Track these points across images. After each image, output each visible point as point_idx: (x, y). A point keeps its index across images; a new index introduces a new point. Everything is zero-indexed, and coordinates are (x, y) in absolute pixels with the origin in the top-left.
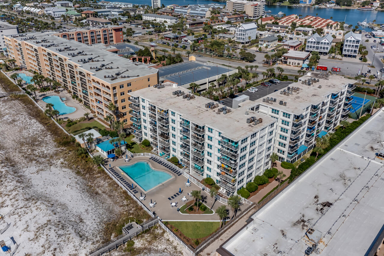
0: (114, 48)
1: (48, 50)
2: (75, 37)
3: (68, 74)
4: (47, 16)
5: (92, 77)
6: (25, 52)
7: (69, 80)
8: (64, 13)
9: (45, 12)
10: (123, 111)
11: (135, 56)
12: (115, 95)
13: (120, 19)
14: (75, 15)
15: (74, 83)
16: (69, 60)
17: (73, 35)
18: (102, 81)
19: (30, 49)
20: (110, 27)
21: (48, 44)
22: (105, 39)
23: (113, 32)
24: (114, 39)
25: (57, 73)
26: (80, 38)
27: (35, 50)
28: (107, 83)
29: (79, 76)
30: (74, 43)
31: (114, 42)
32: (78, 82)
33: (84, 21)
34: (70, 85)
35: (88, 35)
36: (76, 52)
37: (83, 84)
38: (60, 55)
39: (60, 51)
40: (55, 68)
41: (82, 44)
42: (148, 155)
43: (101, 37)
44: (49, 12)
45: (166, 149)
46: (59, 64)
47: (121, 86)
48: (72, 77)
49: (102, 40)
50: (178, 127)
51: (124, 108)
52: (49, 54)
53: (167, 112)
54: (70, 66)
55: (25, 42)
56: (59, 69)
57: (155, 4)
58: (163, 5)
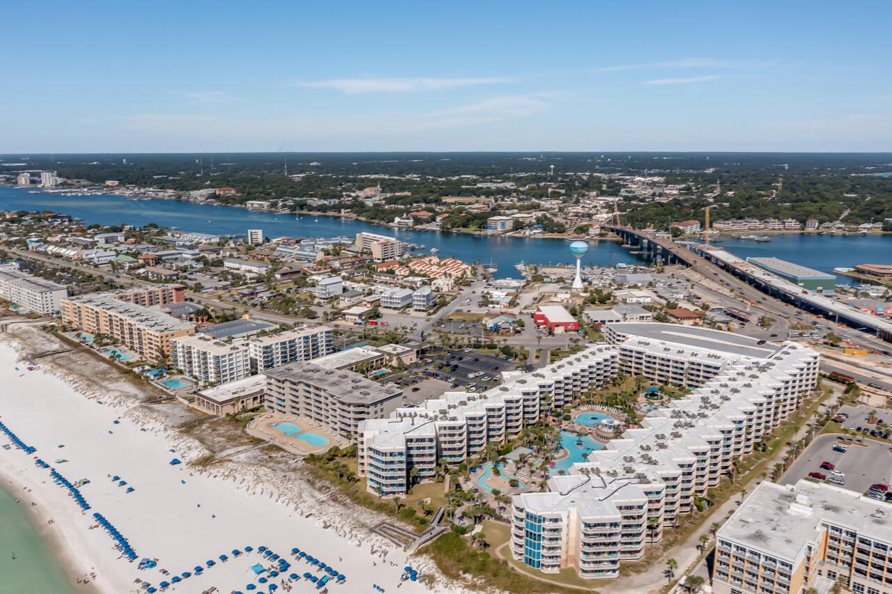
0: (168, 309)
1: (109, 312)
2: (132, 297)
3: (127, 331)
4: (87, 263)
5: (147, 331)
6: (84, 314)
7: (127, 336)
8: (113, 259)
9: (84, 257)
10: (168, 353)
11: (192, 315)
12: (162, 342)
13: (192, 267)
14: (129, 262)
15: (131, 338)
16: (128, 320)
18: (153, 333)
19: (90, 311)
20: (171, 286)
21: (109, 307)
22: (164, 298)
23: (174, 291)
24: (174, 298)
25: (115, 332)
26: (138, 300)
27: (96, 312)
28: (158, 334)
29: (137, 332)
30: (131, 305)
31: (174, 302)
32: (136, 336)
33: (141, 271)
34: (128, 340)
35: (146, 295)
36: (134, 314)
37: (140, 338)
38: (121, 316)
39: (121, 313)
40: (114, 327)
41: (138, 306)
42: (180, 377)
43: (160, 296)
44: (90, 256)
45: (191, 372)
46: (118, 324)
47: (167, 336)
48: (131, 333)
49: (160, 300)
50: (196, 355)
51: (168, 351)
52: (110, 316)
53: (190, 347)
54: (130, 324)
55: (86, 305)
56: (119, 328)
57: (254, 236)
58: (266, 238)
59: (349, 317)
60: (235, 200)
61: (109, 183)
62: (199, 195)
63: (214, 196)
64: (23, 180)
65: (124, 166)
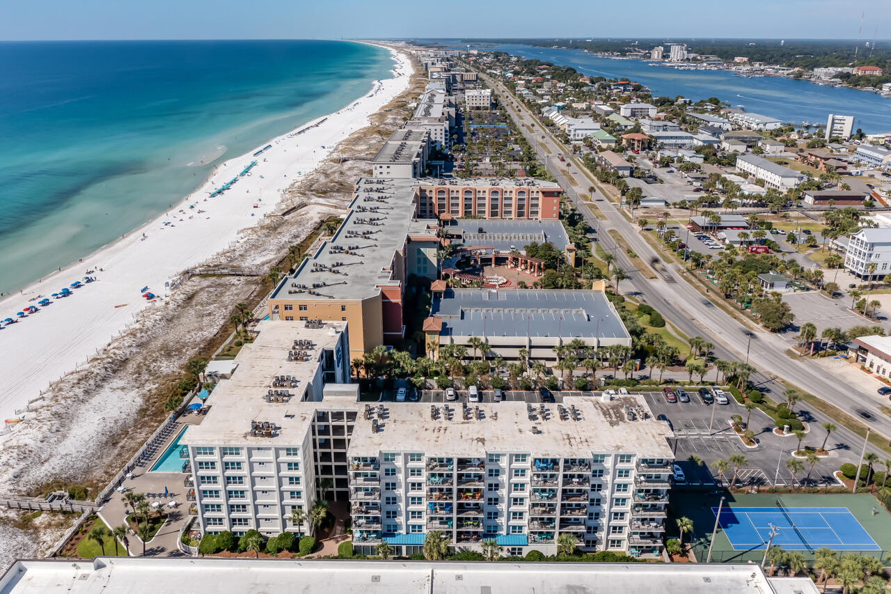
8: (592, 133)
9: (567, 127)
17: (484, 192)
22: (521, 207)
23: (540, 195)
24: (540, 209)
31: (539, 216)
43: (513, 202)
47: (288, 307)
57: (837, 126)
58: (859, 131)
59: (878, 361)
60: (868, 81)
61: (737, 59)
62: (823, 74)
63: (845, 77)
64: (656, 54)
65: (781, 47)
